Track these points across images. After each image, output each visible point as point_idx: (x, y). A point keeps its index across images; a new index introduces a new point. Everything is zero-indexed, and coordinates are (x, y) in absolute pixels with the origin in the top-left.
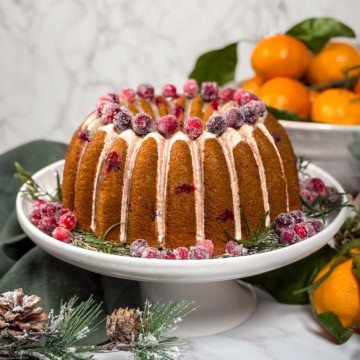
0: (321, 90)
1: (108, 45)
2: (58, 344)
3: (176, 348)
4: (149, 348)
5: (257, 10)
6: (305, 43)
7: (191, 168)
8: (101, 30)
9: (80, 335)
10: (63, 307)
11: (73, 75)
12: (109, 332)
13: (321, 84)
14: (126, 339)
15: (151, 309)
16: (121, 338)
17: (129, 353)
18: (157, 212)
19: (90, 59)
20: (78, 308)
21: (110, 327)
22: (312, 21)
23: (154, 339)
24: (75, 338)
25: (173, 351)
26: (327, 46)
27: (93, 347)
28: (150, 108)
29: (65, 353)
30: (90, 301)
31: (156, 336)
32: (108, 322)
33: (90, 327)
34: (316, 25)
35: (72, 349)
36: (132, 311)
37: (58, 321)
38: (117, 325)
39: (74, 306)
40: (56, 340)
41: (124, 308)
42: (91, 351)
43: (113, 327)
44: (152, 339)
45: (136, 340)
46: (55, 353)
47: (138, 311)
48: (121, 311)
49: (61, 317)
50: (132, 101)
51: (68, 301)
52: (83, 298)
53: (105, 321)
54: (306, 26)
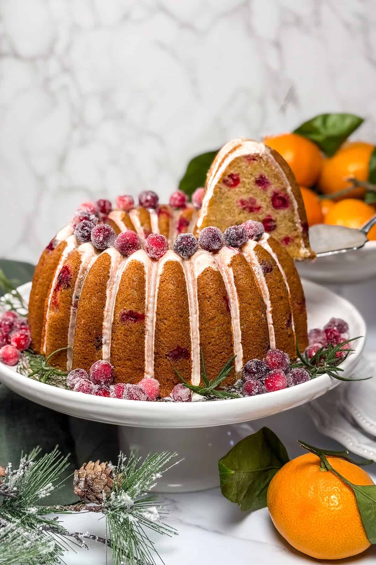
0: (336, 200)
1: (84, 143)
2: (17, 503)
3: (154, 509)
4: (123, 509)
5: (262, 102)
6: (316, 143)
7: (143, 293)
8: (74, 126)
9: (43, 493)
10: (23, 460)
11: (41, 179)
12: (77, 490)
13: (336, 194)
14: (97, 498)
15: (125, 463)
16: (91, 497)
17: (100, 515)
18: (103, 340)
19: (62, 160)
20: (41, 461)
21: (77, 484)
22: (325, 117)
23: (129, 498)
24: (37, 497)
25: (151, 512)
26: (345, 146)
27: (58, 507)
28: (149, 218)
29: (25, 514)
30: (56, 452)
31: (132, 495)
32: (76, 478)
33: (54, 484)
34: (330, 122)
35: (33, 510)
36: (104, 465)
37: (16, 476)
38: (86, 481)
39: (36, 459)
40: (13, 500)
41: (95, 461)
42: (56, 511)
43: (82, 484)
44: (126, 498)
45: (108, 499)
46: (13, 514)
47: (110, 465)
48: (91, 464)
49: (20, 473)
50: (128, 209)
51: (28, 454)
52: (47, 450)
53: (73, 477)
54: (318, 124)
